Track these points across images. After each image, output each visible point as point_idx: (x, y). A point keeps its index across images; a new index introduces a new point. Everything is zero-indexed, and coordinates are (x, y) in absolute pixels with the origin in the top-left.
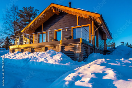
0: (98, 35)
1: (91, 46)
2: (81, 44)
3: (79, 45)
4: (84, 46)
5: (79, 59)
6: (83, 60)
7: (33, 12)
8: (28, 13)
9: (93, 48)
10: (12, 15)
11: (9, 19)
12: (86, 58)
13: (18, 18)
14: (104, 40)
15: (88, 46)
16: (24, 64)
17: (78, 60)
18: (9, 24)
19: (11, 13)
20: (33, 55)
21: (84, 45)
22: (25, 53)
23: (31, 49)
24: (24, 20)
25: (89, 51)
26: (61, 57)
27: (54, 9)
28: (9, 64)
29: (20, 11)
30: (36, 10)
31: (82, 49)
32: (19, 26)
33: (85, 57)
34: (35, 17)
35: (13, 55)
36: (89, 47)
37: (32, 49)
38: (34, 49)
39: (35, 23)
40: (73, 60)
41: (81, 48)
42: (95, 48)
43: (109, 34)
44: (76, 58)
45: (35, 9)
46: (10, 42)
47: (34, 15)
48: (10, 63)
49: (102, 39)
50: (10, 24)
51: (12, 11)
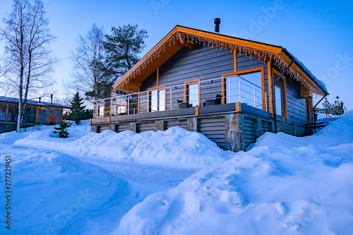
0: (286, 90)
1: (264, 117)
2: (237, 114)
3: (234, 117)
4: (245, 118)
5: (235, 147)
6: (243, 148)
7: (134, 37)
8: (124, 40)
9: (270, 121)
10: (90, 47)
11: (84, 57)
12: (252, 144)
13: (103, 53)
14: (304, 100)
15: (255, 118)
16: (125, 157)
17: (233, 147)
18: (84, 68)
19: (89, 43)
20: (141, 138)
21: (246, 116)
22: (125, 135)
23: (134, 124)
24: (115, 56)
25: (260, 129)
26: (196, 141)
27: (182, 37)
28: (94, 155)
29: (106, 36)
30: (141, 32)
31: (240, 124)
32: (104, 69)
33: (250, 141)
34: (139, 47)
35: (99, 138)
36: (259, 120)
37: (137, 124)
38: (140, 124)
39: (141, 68)
40: (221, 147)
41: (238, 122)
42: (275, 120)
43: (317, 84)
44: (230, 144)
45: (138, 30)
46: (81, 106)
47: (137, 44)
48: (96, 155)
49: (299, 96)
50: (86, 67)
51: (90, 39)
